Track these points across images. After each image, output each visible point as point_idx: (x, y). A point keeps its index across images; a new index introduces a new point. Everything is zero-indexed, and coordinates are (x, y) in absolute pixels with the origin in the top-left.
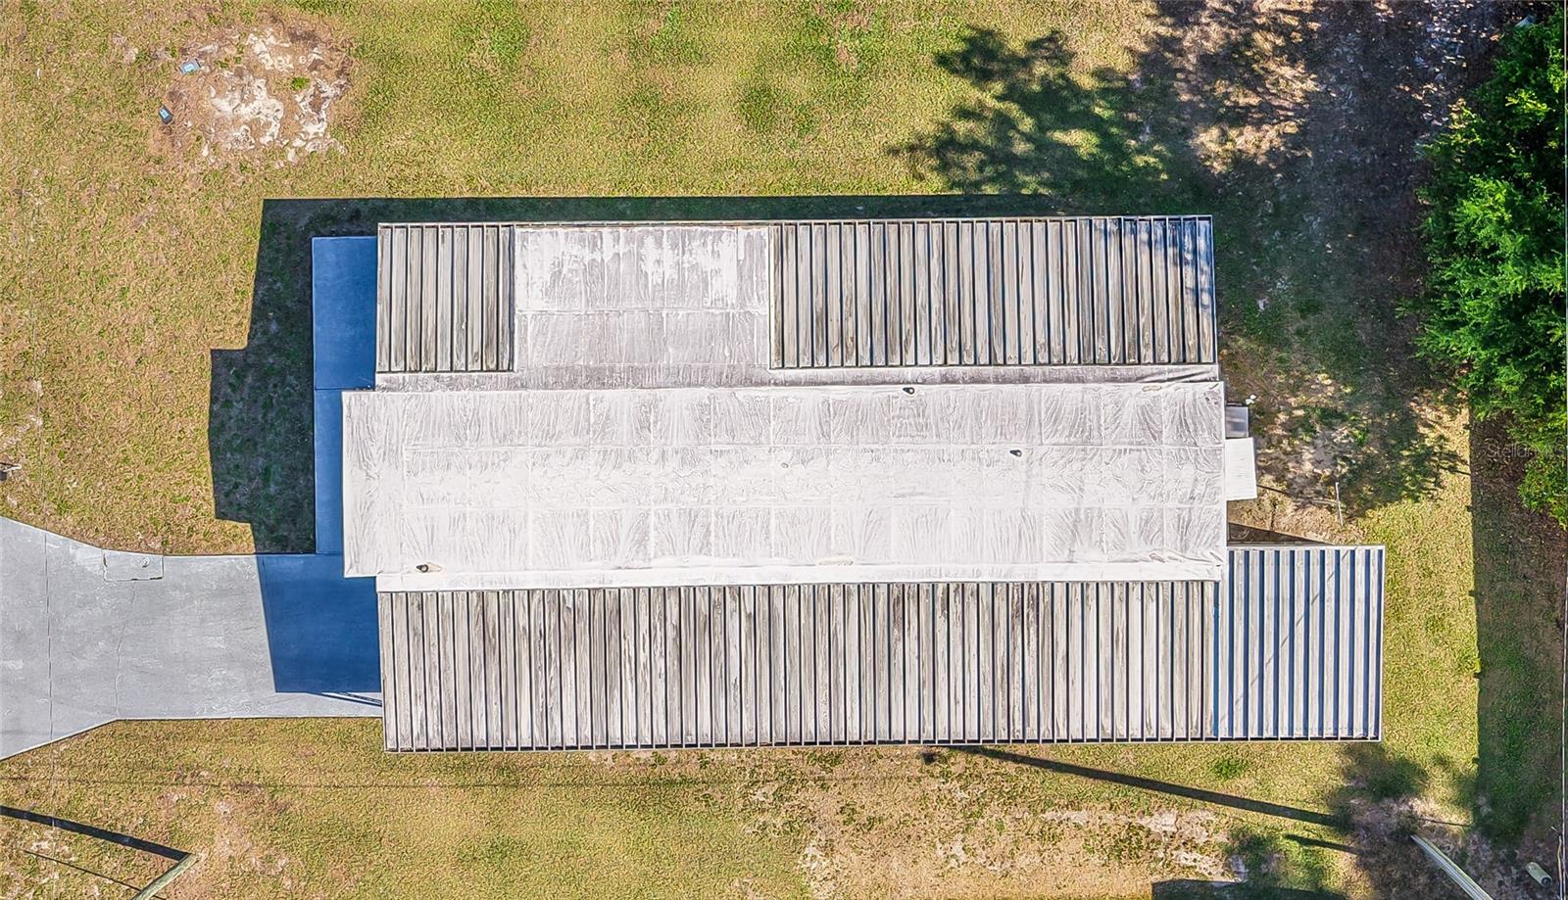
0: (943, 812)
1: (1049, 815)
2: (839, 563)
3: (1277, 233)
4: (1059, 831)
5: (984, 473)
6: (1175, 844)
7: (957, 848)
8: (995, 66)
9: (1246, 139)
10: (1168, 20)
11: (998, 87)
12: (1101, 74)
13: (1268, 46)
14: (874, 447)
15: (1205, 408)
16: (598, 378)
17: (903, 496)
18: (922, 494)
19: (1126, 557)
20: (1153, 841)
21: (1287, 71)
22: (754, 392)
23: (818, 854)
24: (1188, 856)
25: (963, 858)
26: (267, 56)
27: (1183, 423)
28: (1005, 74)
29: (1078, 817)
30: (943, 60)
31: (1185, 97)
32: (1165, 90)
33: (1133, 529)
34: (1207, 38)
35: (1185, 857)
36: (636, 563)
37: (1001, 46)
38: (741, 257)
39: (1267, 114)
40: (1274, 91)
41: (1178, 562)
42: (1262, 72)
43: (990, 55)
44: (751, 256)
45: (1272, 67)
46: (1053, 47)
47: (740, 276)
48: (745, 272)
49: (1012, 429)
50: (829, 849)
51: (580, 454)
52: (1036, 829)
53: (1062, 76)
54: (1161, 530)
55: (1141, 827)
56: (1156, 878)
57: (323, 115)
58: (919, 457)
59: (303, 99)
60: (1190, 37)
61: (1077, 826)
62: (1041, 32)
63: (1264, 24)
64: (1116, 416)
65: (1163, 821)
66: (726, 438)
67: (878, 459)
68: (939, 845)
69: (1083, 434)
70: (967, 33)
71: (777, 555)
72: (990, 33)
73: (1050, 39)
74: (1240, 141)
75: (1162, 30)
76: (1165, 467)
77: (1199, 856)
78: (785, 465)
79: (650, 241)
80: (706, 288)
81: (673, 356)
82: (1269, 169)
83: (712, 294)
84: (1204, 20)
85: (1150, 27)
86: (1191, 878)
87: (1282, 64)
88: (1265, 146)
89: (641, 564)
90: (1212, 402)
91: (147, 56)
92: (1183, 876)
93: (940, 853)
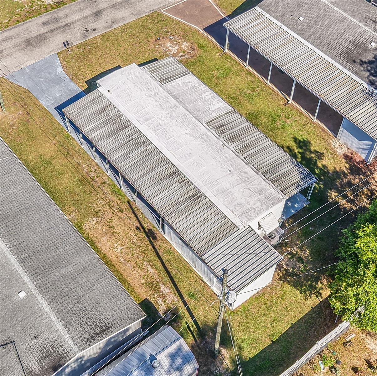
0: (127, 240)
1: (145, 263)
2: (174, 155)
3: (330, 221)
4: (143, 268)
5: (219, 167)
6: (161, 296)
7: (120, 249)
8: (304, 148)
9: (342, 202)
10: (349, 171)
11: (301, 151)
12: (324, 166)
13: (366, 193)
14: (205, 146)
15: (276, 200)
16: (174, 97)
17: (200, 157)
18: (203, 159)
19: (227, 206)
20: (158, 291)
21: (365, 200)
22: (196, 121)
23: (95, 221)
24: (161, 302)
25: (119, 251)
26: (184, 46)
27: (269, 197)
28: (305, 150)
29: (150, 269)
30: (295, 139)
31: (337, 184)
32: (335, 179)
33: (234, 203)
34: (354, 180)
35: (160, 301)
36: (141, 122)
37: (310, 146)
38: (222, 107)
39: (352, 201)
40: (358, 200)
41: (236, 217)
42: (359, 195)
43: (306, 146)
44: (223, 109)
45: (363, 196)
46: (320, 155)
47: (217, 109)
48: (219, 109)
49: (234, 167)
50: (98, 222)
51: (156, 101)
52: (139, 262)
53: (316, 160)
54: (240, 208)
55: (159, 285)
56: (149, 298)
57: (181, 58)
58: (211, 154)
59: (181, 54)
60: (350, 177)
61: (148, 271)
62: (321, 151)
63: (369, 189)
64: (256, 184)
65: (165, 290)
66: (182, 121)
67: (203, 148)
68: (118, 244)
69: (246, 180)
70: (305, 139)
71: (165, 144)
72: (310, 143)
73: (321, 154)
74: (340, 200)
75: (346, 171)
76: (255, 200)
77: (163, 304)
78: (186, 133)
79: (210, 93)
80: (209, 105)
81: (190, 106)
82: (341, 210)
83: (209, 106)
84: (357, 178)
85: (344, 169)
86: (156, 306)
87: (366, 198)
88: (345, 206)
89: (142, 123)
90: (279, 200)
91: (167, 32)
92: (154, 304)
93: (116, 245)
